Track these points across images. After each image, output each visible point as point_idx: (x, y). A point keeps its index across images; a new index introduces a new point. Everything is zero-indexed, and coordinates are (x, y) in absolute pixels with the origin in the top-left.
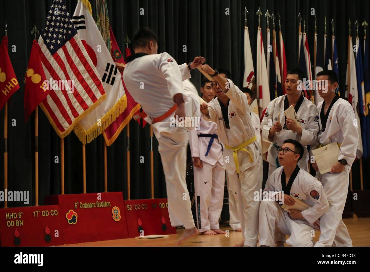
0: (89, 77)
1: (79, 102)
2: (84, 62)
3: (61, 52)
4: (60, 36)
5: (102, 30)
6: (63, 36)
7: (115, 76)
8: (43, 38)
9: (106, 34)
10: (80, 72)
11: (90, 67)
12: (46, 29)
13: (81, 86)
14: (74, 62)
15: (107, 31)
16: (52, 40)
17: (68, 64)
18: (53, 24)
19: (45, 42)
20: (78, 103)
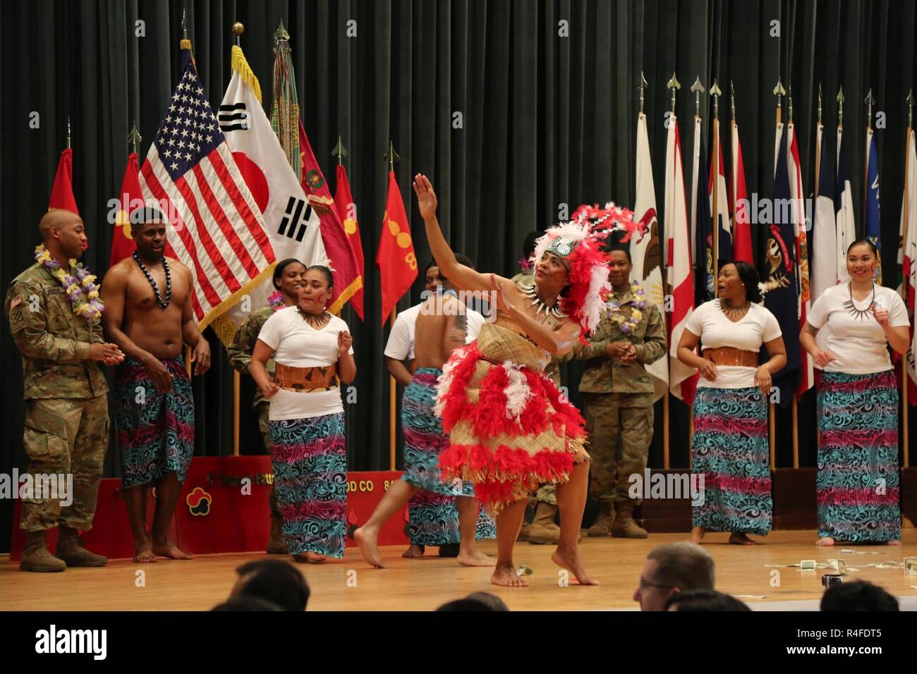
0: (244, 227)
1: (223, 277)
2: (235, 197)
3: (190, 177)
4: (191, 146)
5: (283, 131)
6: (196, 146)
7: (305, 223)
8: (157, 148)
9: (290, 138)
10: (228, 217)
11: (247, 207)
12: (166, 130)
13: (229, 245)
14: (216, 197)
15: (293, 132)
16: (176, 153)
17: (203, 201)
18: (178, 121)
19: (162, 156)
20: (220, 277)
